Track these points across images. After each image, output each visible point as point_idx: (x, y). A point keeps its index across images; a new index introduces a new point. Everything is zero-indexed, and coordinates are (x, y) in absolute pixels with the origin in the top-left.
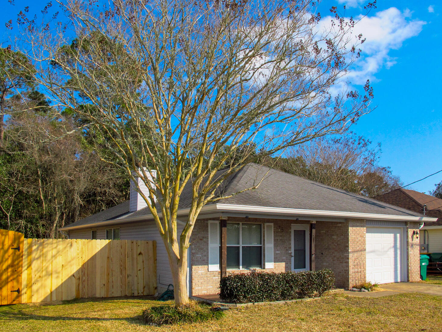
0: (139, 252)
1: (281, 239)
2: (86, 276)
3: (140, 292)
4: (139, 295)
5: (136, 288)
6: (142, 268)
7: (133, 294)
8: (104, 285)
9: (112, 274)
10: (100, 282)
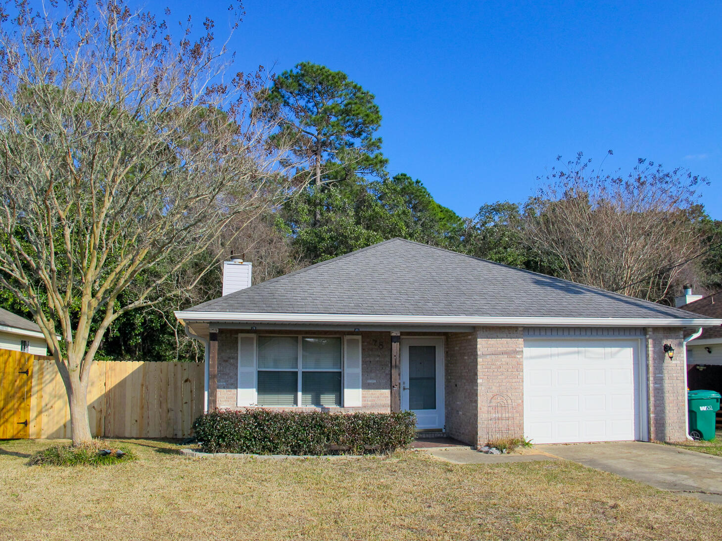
0: (185, 378)
1: (378, 361)
2: (112, 408)
3: (186, 433)
4: (185, 437)
5: (180, 427)
6: (190, 401)
7: (176, 435)
8: (136, 421)
9: (148, 407)
10: (131, 417)
